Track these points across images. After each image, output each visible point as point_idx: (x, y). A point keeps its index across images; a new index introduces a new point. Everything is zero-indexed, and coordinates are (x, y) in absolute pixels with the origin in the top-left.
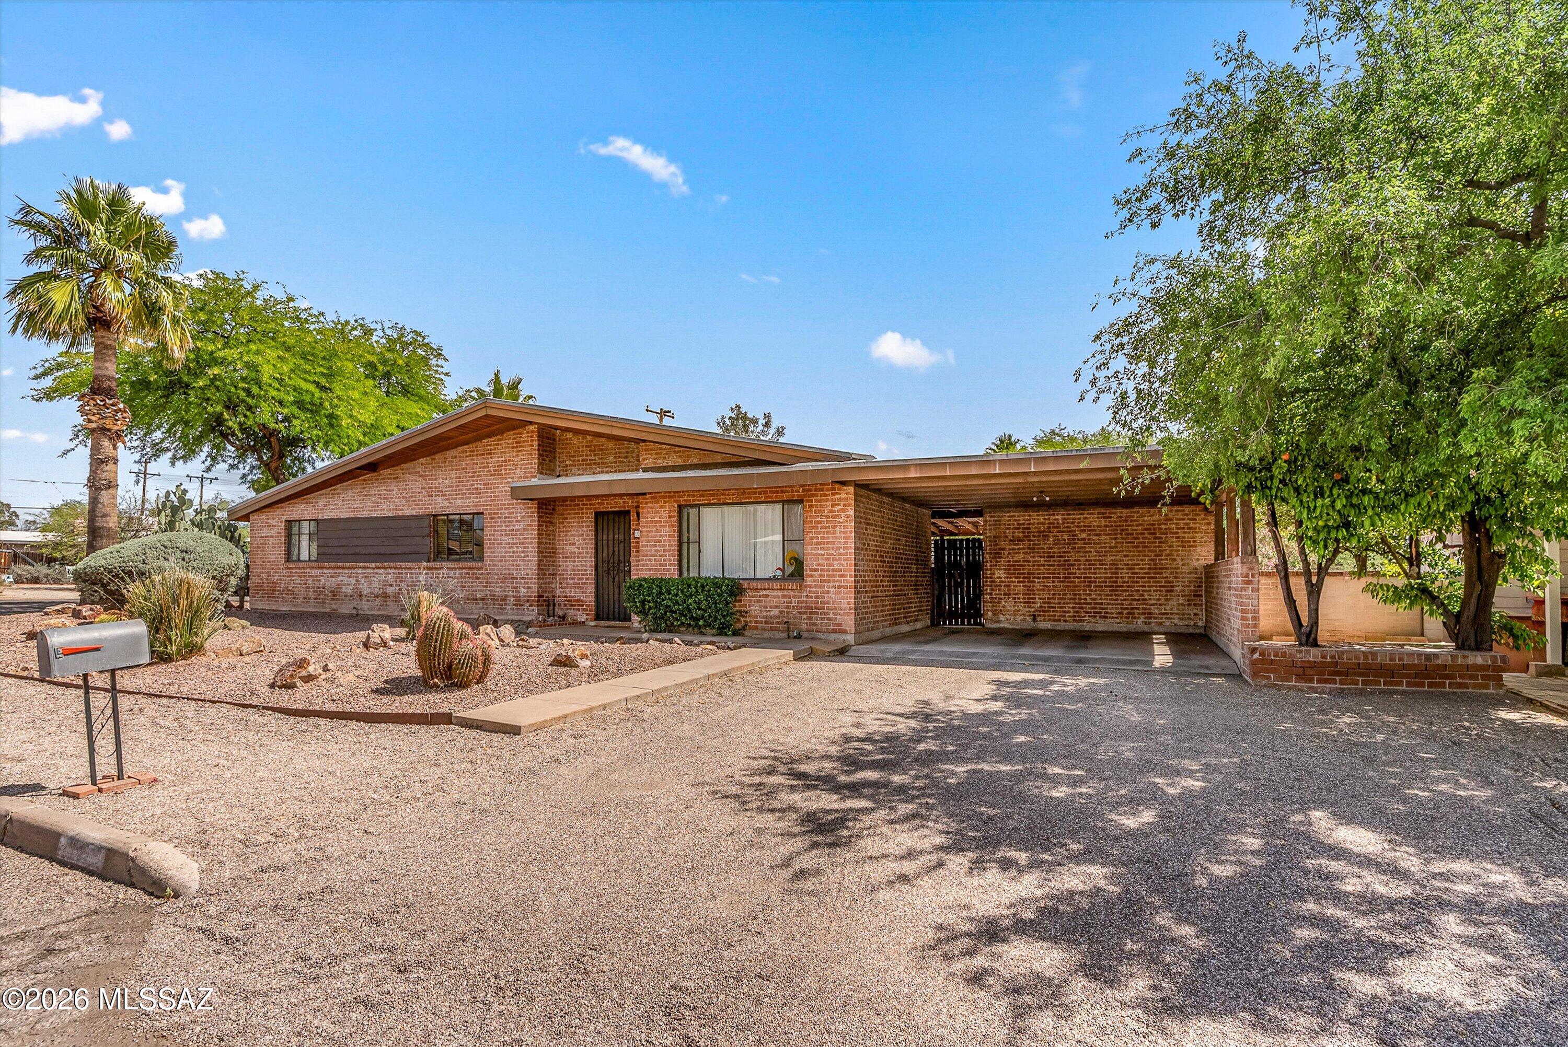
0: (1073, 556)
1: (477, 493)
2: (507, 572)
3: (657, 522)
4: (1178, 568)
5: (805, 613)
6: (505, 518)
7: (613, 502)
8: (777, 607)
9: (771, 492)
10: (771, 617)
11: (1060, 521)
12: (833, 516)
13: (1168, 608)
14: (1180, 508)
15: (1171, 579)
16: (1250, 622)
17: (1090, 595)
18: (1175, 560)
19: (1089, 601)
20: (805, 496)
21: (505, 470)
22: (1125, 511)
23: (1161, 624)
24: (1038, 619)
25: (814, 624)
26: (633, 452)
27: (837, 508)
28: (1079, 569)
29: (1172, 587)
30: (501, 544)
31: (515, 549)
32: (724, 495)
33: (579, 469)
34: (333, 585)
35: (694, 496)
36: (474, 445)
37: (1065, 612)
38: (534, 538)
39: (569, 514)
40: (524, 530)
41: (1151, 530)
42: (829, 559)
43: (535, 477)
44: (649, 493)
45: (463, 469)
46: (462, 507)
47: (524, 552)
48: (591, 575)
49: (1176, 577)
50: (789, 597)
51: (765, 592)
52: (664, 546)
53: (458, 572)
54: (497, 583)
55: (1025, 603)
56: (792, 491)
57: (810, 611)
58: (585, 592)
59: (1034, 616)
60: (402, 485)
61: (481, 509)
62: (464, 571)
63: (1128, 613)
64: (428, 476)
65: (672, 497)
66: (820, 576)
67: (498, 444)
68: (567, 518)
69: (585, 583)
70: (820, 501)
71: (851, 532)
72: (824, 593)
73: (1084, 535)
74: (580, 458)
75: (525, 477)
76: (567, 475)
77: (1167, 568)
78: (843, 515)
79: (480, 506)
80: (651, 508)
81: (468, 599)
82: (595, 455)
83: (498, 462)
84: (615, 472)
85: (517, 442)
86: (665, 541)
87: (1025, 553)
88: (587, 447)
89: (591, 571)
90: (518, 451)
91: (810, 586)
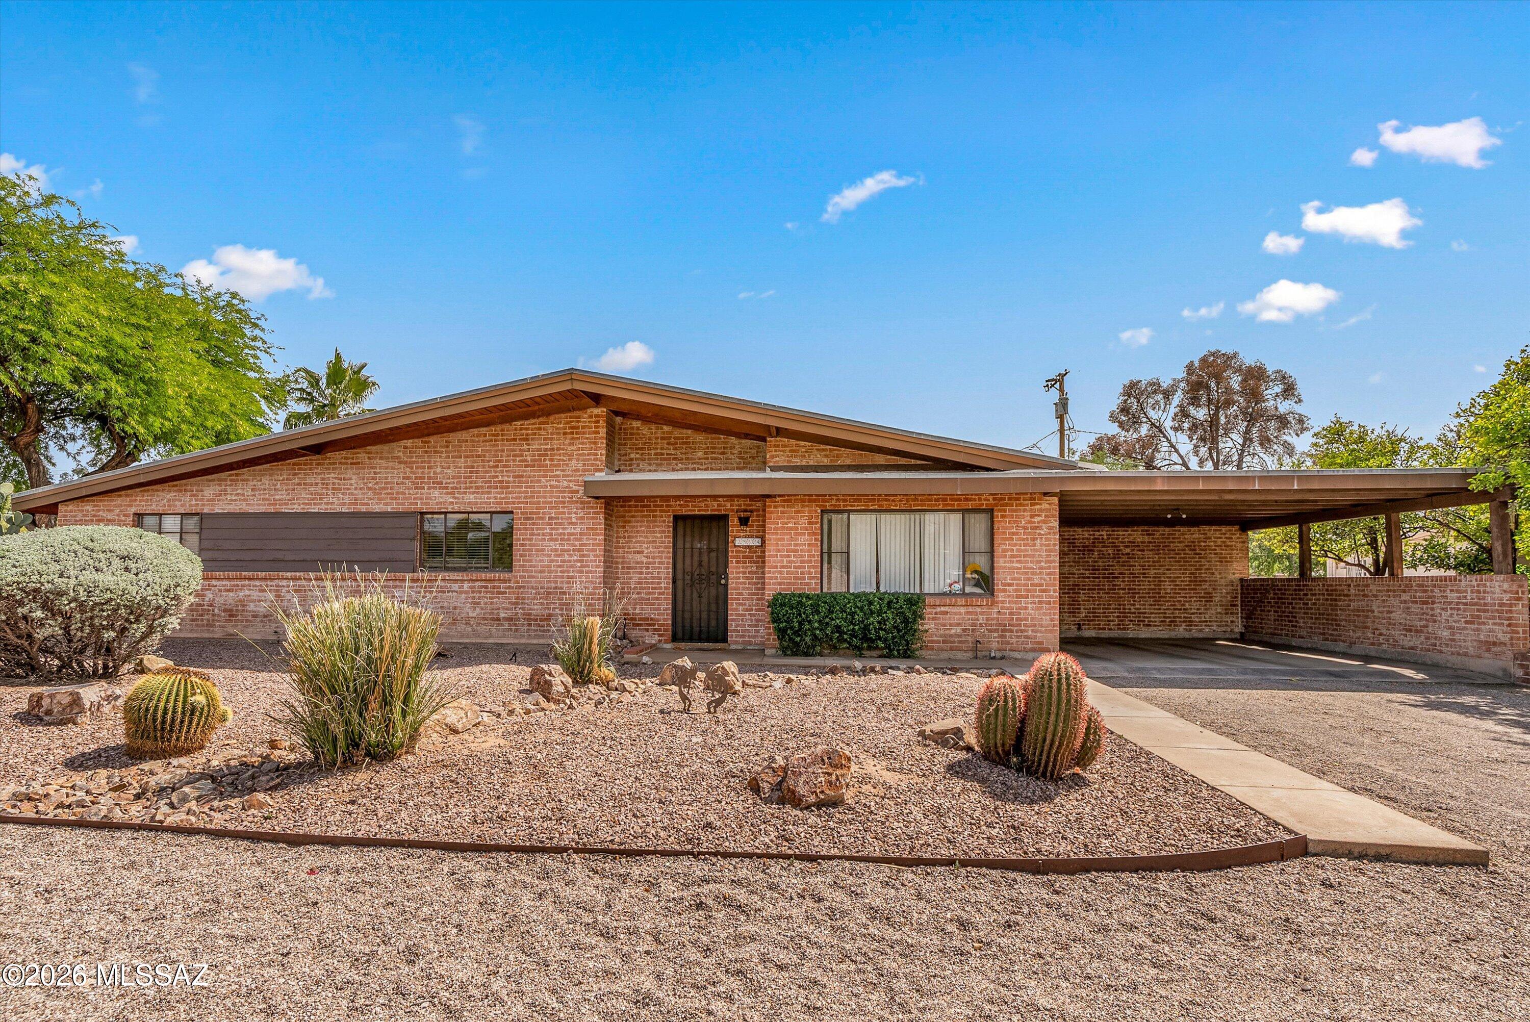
0: (1117, 570)
1: (502, 488)
2: (553, 585)
3: (791, 528)
4: (1216, 581)
5: (996, 631)
6: (550, 518)
7: (702, 504)
8: (958, 625)
9: (951, 500)
10: (951, 636)
11: (1105, 537)
12: (1032, 528)
13: (1207, 616)
14: (1218, 528)
15: (1210, 590)
16: (1521, 635)
17: (1134, 605)
18: (1213, 574)
19: (1133, 611)
20: (996, 505)
21: (552, 460)
22: (1167, 529)
23: (1201, 630)
24: (1083, 627)
25: (1008, 643)
26: (732, 448)
27: (1037, 519)
28: (1123, 581)
29: (1211, 597)
30: (543, 550)
31: (567, 558)
32: (886, 500)
33: (650, 464)
34: (231, 601)
35: (845, 501)
36: (499, 427)
37: (1109, 621)
38: (599, 545)
39: (633, 517)
40: (581, 534)
41: (1192, 546)
42: (1027, 573)
43: (601, 470)
44: (780, 496)
45: (479, 456)
46: (477, 503)
47: (581, 561)
48: (666, 588)
49: (1214, 589)
50: (976, 614)
51: (943, 609)
52: (801, 556)
53: (466, 585)
54: (534, 599)
55: (1070, 613)
56: (980, 499)
57: (1003, 629)
58: (658, 609)
59: (1079, 625)
60: (367, 473)
61: (510, 508)
62: (477, 584)
63: (1171, 622)
64: (414, 462)
65: (815, 501)
66: (1016, 591)
67: (540, 429)
68: (629, 522)
69: (657, 599)
70: (1015, 511)
71: (1055, 545)
72: (1020, 608)
73: (1128, 550)
74: (653, 452)
75: (584, 471)
76: (631, 471)
77: (1206, 581)
78: (1044, 526)
79: (506, 503)
80: (783, 512)
81: (484, 619)
82: (675, 449)
83: (539, 450)
84: (706, 469)
85: (571, 428)
86: (802, 550)
87: (1070, 566)
88: (662, 438)
89: (666, 584)
90: (573, 438)
91: (1003, 602)
